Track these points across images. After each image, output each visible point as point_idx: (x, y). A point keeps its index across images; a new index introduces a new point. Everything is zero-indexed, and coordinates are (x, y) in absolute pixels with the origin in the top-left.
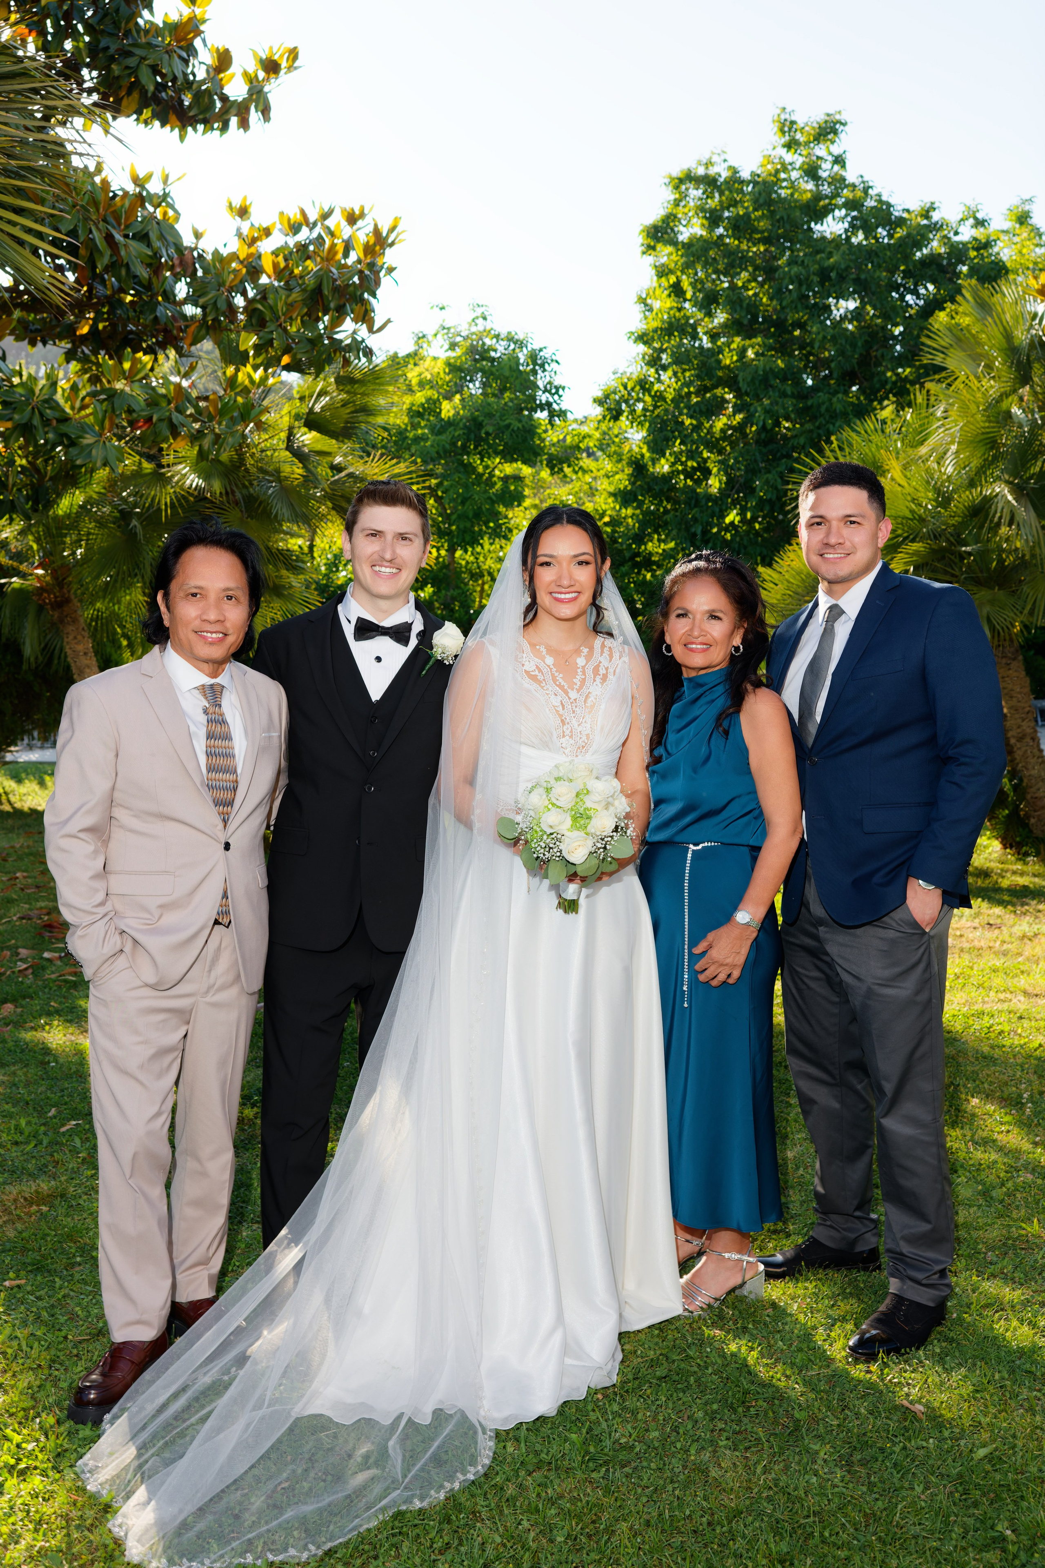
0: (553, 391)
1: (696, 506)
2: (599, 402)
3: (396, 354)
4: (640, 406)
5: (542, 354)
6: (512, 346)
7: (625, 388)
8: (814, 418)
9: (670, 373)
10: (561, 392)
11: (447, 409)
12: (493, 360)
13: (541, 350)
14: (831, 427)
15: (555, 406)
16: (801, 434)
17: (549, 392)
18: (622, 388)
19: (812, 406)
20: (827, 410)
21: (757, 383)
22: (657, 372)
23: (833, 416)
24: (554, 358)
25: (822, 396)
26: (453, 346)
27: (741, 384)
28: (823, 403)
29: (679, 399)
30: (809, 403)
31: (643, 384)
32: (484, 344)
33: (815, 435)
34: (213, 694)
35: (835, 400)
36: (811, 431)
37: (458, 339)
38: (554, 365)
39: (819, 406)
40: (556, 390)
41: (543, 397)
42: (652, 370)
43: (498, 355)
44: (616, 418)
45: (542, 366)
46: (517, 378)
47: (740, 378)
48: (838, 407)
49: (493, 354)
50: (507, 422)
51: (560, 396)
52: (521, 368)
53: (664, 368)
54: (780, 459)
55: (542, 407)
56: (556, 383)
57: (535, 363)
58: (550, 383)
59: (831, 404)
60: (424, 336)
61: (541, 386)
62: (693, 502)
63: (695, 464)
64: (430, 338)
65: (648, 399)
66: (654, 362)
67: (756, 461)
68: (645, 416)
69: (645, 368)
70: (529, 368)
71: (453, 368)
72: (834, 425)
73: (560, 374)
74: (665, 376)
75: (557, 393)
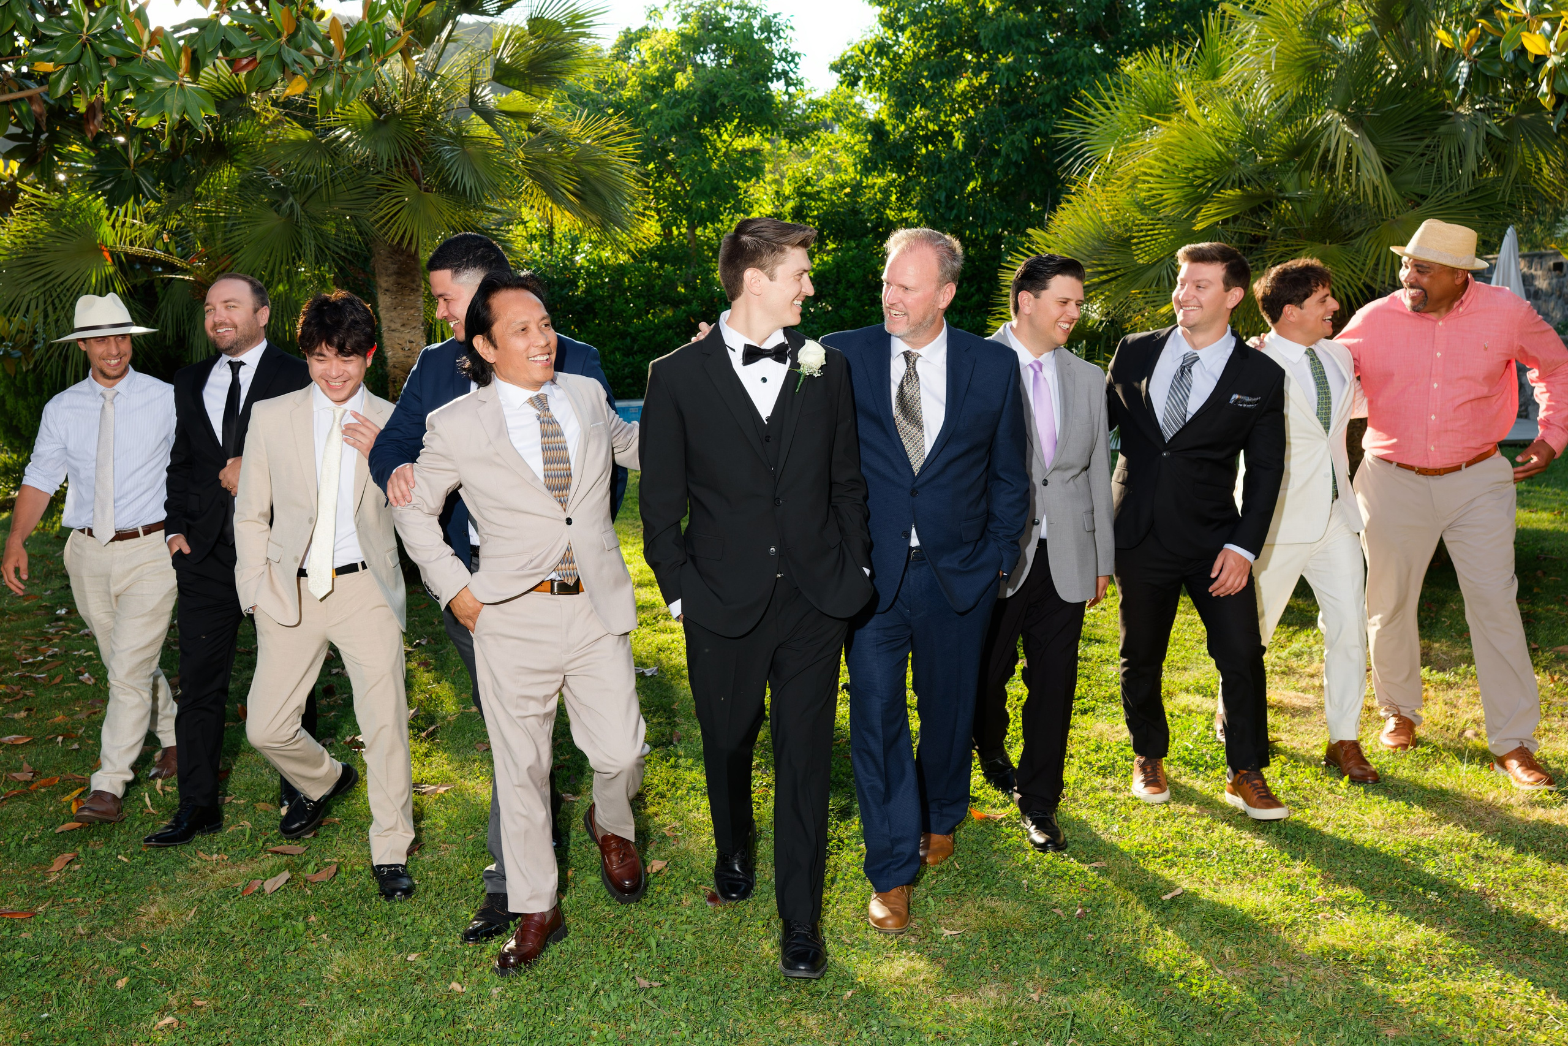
0: (789, 59)
1: (939, 172)
2: (835, 68)
3: (629, 29)
4: (878, 72)
5: (776, 20)
6: (746, 14)
7: (863, 51)
8: (1059, 75)
9: (908, 33)
10: (797, 60)
11: (682, 81)
12: (726, 30)
13: (775, 16)
14: (1078, 82)
15: (791, 74)
16: (1048, 91)
17: (785, 60)
18: (859, 53)
19: (1057, 62)
20: (1074, 65)
21: (1000, 40)
22: (895, 34)
23: (1081, 71)
24: (789, 24)
25: (1068, 51)
26: (685, 18)
27: (982, 43)
28: (1069, 58)
29: (917, 61)
30: (1055, 58)
31: (882, 48)
32: (717, 13)
33: (1061, 92)
34: (540, 402)
35: (1081, 54)
36: (1057, 88)
37: (690, 10)
38: (788, 31)
39: (1065, 61)
40: (791, 57)
41: (780, 66)
42: (891, 32)
43: (731, 24)
44: (853, 83)
45: (777, 33)
46: (751, 46)
47: (982, 36)
48: (1086, 61)
49: (726, 24)
50: (743, 92)
51: (796, 64)
52: (756, 37)
53: (902, 29)
54: (1025, 119)
55: (778, 76)
56: (791, 51)
57: (769, 30)
58: (785, 50)
59: (1078, 58)
60: (656, 10)
61: (777, 55)
62: (936, 167)
63: (937, 128)
64: (662, 10)
65: (885, 62)
66: (890, 23)
67: (1000, 122)
68: (882, 80)
69: (882, 30)
70: (763, 36)
71: (685, 39)
72: (1081, 80)
73: (793, 40)
74: (903, 38)
75: (793, 60)
